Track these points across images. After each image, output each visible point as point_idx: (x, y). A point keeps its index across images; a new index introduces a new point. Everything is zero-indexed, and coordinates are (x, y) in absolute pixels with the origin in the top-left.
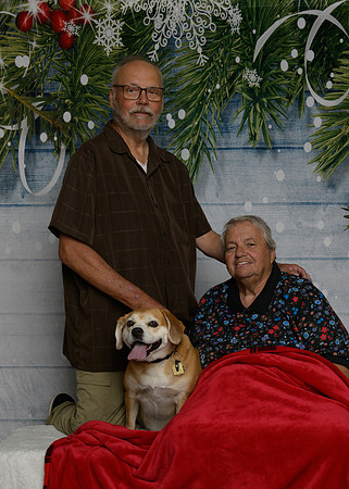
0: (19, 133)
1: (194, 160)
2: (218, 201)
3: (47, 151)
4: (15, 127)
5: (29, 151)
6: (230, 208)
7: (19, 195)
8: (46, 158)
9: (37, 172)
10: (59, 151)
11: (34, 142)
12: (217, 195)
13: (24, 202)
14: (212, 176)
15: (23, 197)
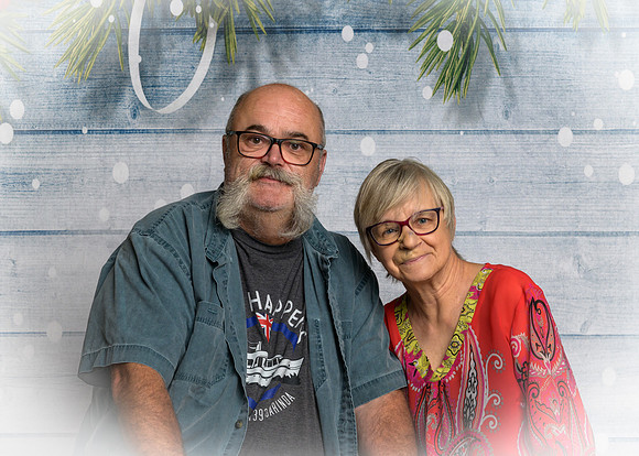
1: (462, 52)
2: (508, 126)
3: (183, 32)
5: (148, 32)
6: (532, 138)
7: (128, 111)
8: (179, 45)
9: (163, 71)
10: (203, 33)
11: (158, 15)
12: (506, 114)
13: (138, 124)
14: (497, 81)
15: (134, 116)
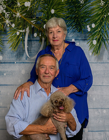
0: (25, 33)
4: (24, 31)
5: (29, 41)
11: (31, 37)
12: (108, 59)
15: (26, 59)
